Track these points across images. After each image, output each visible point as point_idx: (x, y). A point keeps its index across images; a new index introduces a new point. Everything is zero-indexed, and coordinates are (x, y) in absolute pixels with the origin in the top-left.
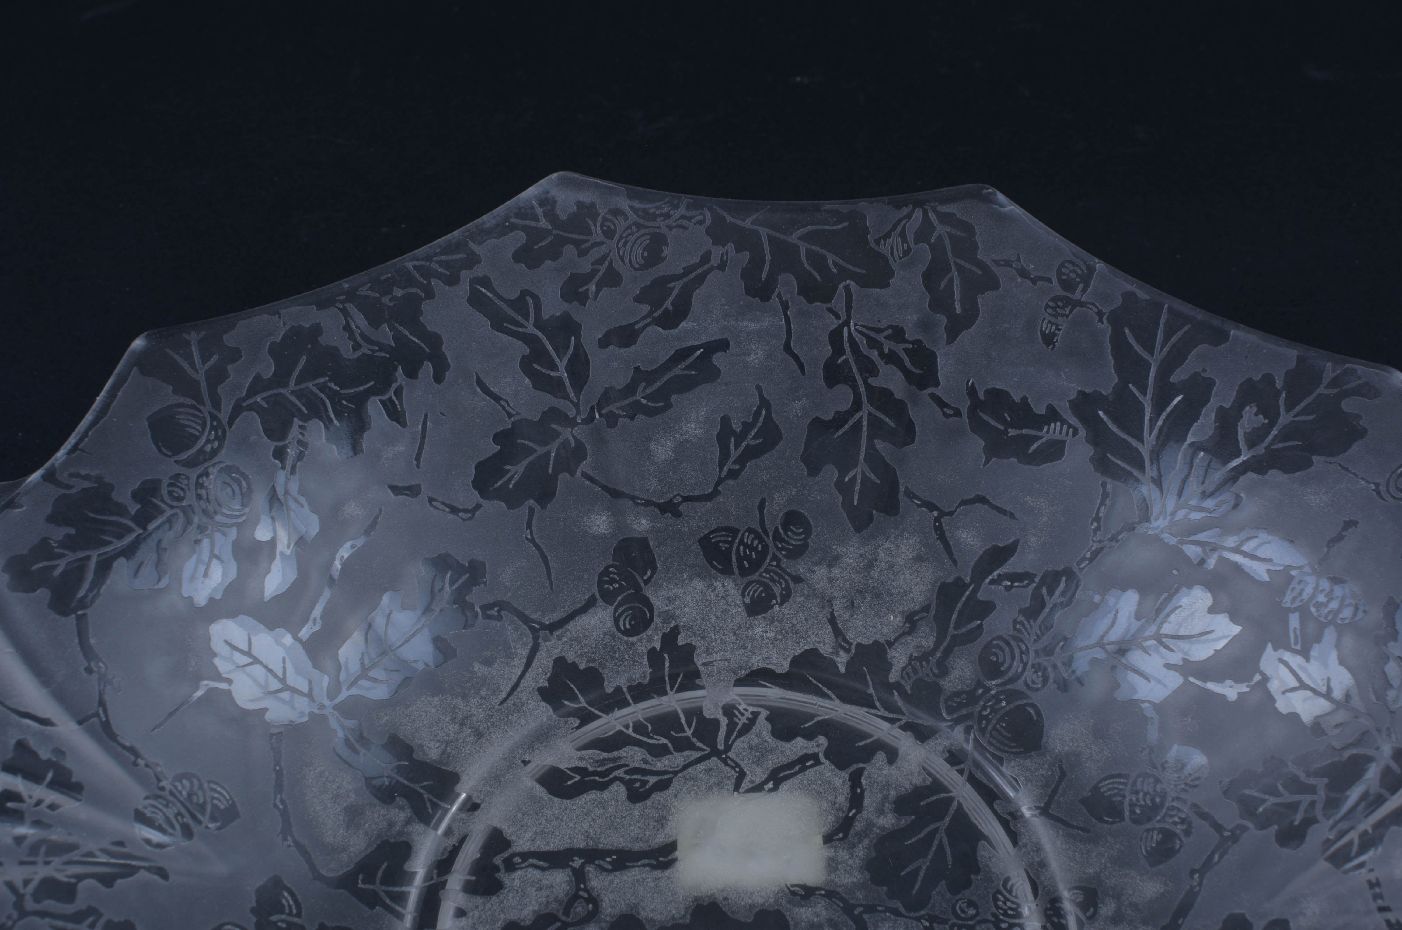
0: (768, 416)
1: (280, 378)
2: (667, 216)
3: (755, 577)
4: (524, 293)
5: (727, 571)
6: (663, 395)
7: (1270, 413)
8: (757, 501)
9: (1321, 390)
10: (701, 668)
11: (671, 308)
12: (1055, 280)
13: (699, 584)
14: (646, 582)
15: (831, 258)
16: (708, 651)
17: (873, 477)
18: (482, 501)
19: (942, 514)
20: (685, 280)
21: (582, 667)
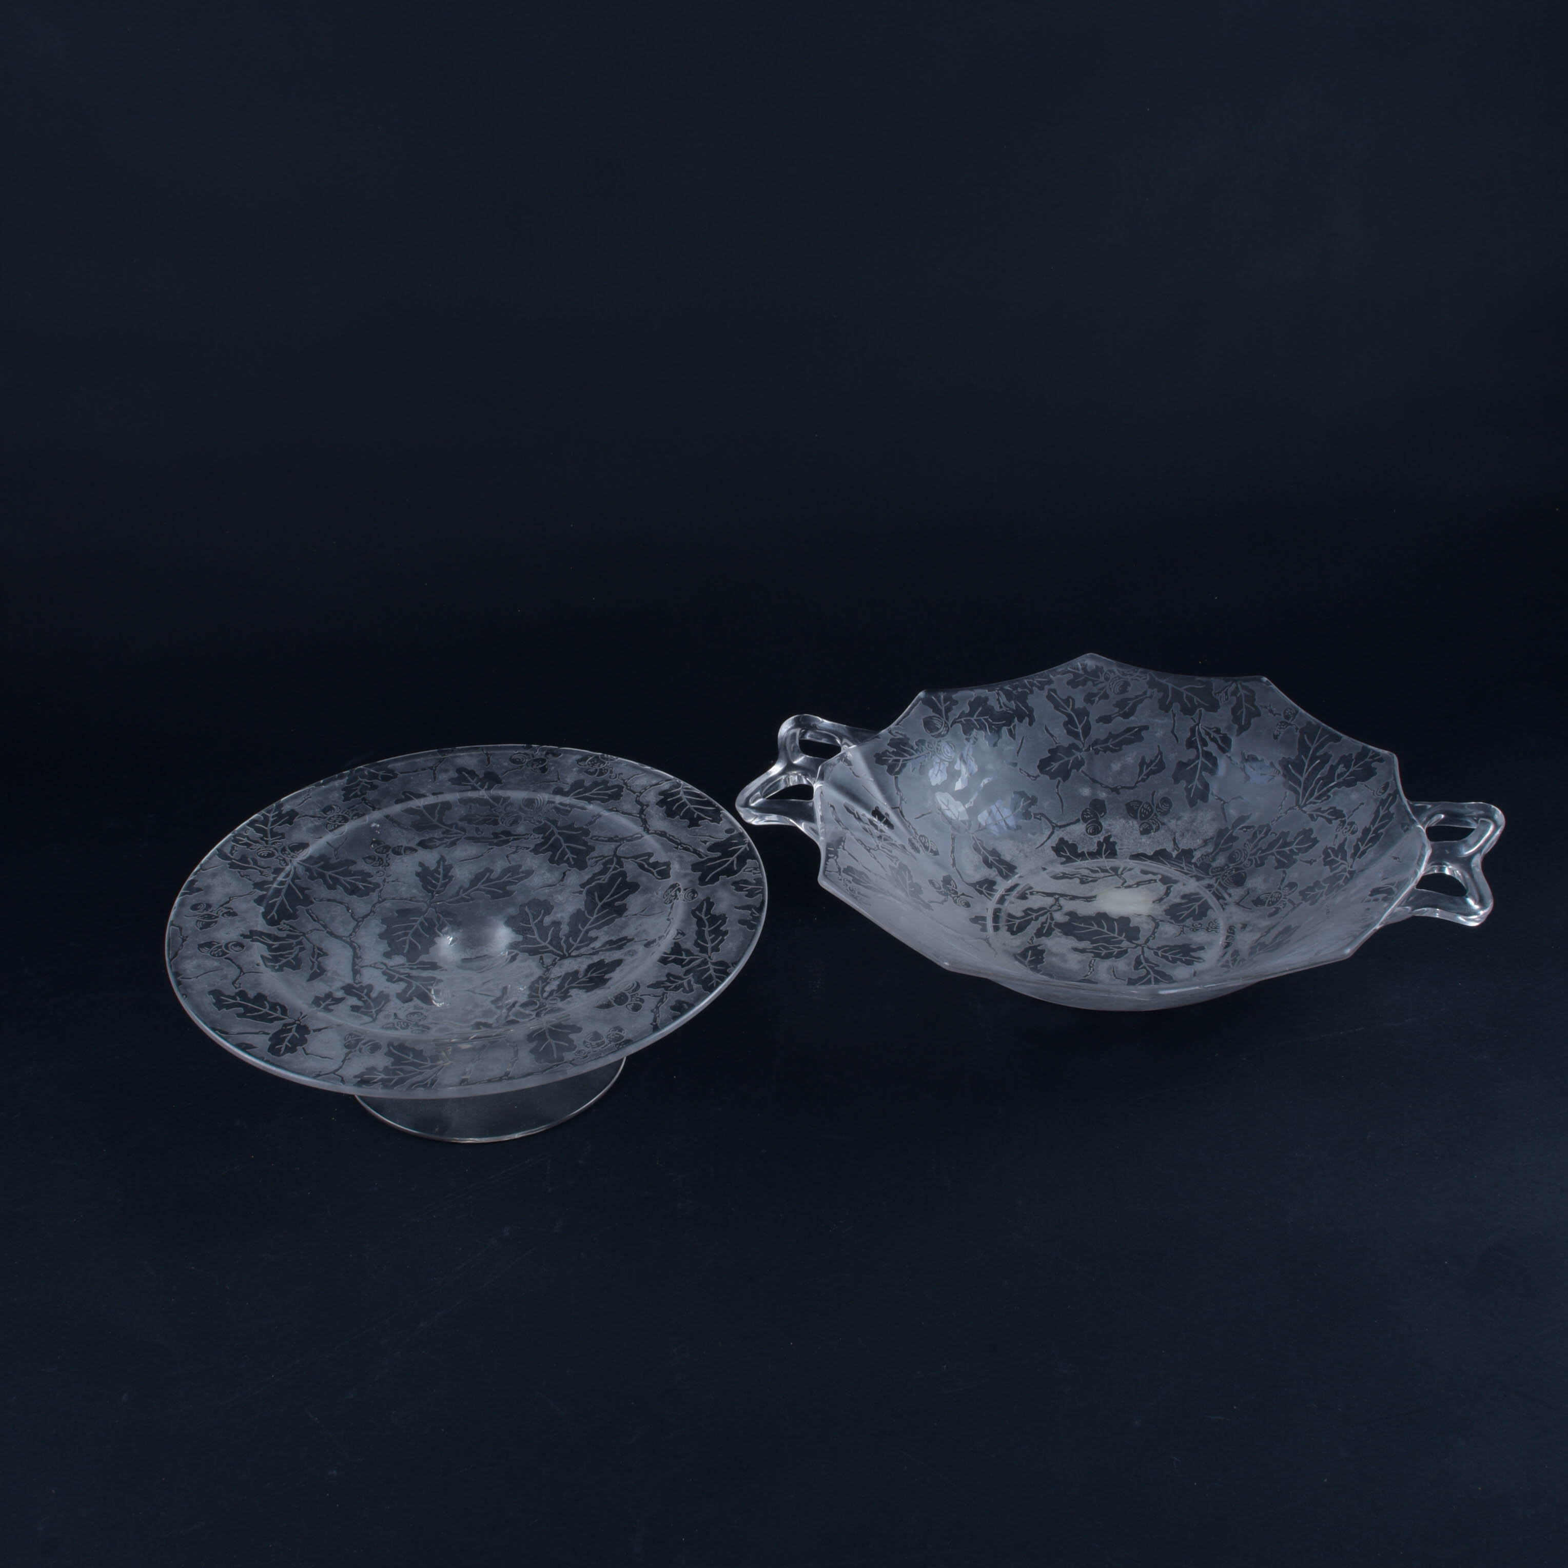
0: (1161, 759)
1: (971, 714)
2: (1131, 675)
3: (1146, 821)
4: (1069, 697)
5: (1135, 817)
6: (1119, 745)
7: (1348, 767)
8: (1151, 792)
9: (1367, 760)
10: (1118, 850)
11: (1127, 710)
12: (1282, 715)
13: (1123, 821)
14: (1101, 817)
15: (1196, 699)
16: (1122, 845)
17: (1200, 787)
18: (1040, 774)
19: (1225, 803)
20: (1135, 701)
21: (1070, 842)
